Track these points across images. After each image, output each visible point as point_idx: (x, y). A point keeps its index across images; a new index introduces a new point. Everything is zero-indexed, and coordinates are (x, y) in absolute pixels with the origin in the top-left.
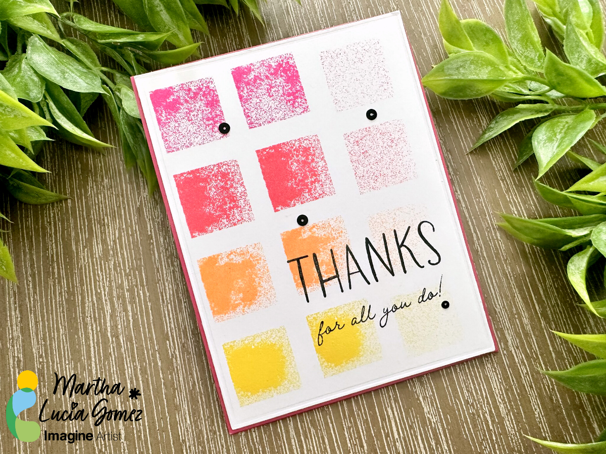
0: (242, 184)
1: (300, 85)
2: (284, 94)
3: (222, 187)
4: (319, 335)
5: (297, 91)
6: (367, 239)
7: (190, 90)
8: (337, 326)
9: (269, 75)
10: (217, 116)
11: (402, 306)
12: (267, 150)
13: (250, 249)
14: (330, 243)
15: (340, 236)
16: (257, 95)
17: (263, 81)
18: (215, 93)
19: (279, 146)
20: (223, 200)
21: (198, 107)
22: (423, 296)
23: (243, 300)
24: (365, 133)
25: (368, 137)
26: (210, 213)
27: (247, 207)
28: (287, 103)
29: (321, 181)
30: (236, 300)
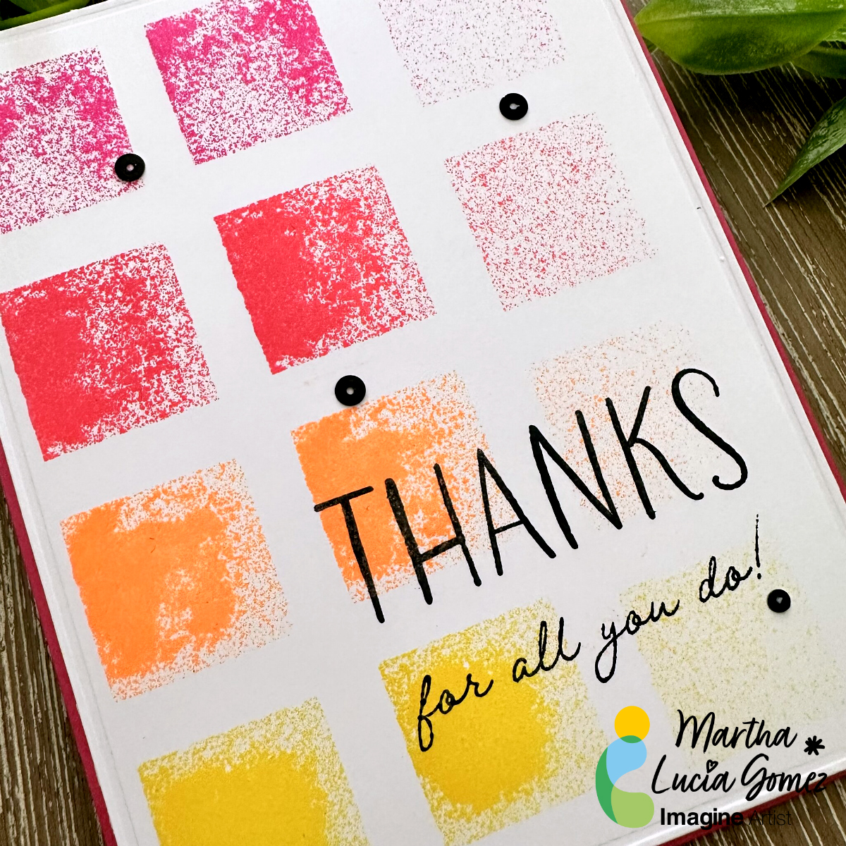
0: (181, 307)
1: (321, 48)
2: (282, 73)
3: (126, 317)
4: (420, 718)
5: (315, 65)
6: (534, 431)
7: (39, 82)
8: (472, 688)
9: (242, 32)
10: (109, 139)
11: (655, 615)
12: (244, 214)
13: (209, 481)
14: (430, 447)
15: (457, 426)
16: (214, 80)
17: (227, 46)
18: (105, 83)
19: (275, 200)
20: (131, 350)
21: (59, 122)
22: (711, 581)
23: (192, 627)
24: (501, 154)
25: (510, 162)
26: (94, 389)
27: (195, 367)
28: (290, 94)
29: (395, 283)
30: (173, 631)
